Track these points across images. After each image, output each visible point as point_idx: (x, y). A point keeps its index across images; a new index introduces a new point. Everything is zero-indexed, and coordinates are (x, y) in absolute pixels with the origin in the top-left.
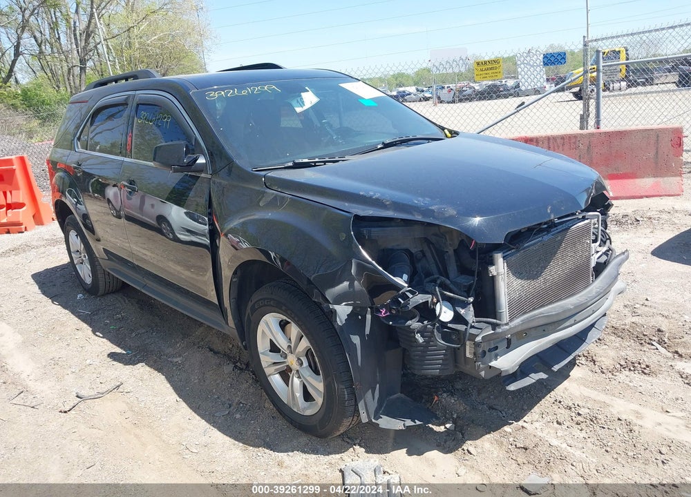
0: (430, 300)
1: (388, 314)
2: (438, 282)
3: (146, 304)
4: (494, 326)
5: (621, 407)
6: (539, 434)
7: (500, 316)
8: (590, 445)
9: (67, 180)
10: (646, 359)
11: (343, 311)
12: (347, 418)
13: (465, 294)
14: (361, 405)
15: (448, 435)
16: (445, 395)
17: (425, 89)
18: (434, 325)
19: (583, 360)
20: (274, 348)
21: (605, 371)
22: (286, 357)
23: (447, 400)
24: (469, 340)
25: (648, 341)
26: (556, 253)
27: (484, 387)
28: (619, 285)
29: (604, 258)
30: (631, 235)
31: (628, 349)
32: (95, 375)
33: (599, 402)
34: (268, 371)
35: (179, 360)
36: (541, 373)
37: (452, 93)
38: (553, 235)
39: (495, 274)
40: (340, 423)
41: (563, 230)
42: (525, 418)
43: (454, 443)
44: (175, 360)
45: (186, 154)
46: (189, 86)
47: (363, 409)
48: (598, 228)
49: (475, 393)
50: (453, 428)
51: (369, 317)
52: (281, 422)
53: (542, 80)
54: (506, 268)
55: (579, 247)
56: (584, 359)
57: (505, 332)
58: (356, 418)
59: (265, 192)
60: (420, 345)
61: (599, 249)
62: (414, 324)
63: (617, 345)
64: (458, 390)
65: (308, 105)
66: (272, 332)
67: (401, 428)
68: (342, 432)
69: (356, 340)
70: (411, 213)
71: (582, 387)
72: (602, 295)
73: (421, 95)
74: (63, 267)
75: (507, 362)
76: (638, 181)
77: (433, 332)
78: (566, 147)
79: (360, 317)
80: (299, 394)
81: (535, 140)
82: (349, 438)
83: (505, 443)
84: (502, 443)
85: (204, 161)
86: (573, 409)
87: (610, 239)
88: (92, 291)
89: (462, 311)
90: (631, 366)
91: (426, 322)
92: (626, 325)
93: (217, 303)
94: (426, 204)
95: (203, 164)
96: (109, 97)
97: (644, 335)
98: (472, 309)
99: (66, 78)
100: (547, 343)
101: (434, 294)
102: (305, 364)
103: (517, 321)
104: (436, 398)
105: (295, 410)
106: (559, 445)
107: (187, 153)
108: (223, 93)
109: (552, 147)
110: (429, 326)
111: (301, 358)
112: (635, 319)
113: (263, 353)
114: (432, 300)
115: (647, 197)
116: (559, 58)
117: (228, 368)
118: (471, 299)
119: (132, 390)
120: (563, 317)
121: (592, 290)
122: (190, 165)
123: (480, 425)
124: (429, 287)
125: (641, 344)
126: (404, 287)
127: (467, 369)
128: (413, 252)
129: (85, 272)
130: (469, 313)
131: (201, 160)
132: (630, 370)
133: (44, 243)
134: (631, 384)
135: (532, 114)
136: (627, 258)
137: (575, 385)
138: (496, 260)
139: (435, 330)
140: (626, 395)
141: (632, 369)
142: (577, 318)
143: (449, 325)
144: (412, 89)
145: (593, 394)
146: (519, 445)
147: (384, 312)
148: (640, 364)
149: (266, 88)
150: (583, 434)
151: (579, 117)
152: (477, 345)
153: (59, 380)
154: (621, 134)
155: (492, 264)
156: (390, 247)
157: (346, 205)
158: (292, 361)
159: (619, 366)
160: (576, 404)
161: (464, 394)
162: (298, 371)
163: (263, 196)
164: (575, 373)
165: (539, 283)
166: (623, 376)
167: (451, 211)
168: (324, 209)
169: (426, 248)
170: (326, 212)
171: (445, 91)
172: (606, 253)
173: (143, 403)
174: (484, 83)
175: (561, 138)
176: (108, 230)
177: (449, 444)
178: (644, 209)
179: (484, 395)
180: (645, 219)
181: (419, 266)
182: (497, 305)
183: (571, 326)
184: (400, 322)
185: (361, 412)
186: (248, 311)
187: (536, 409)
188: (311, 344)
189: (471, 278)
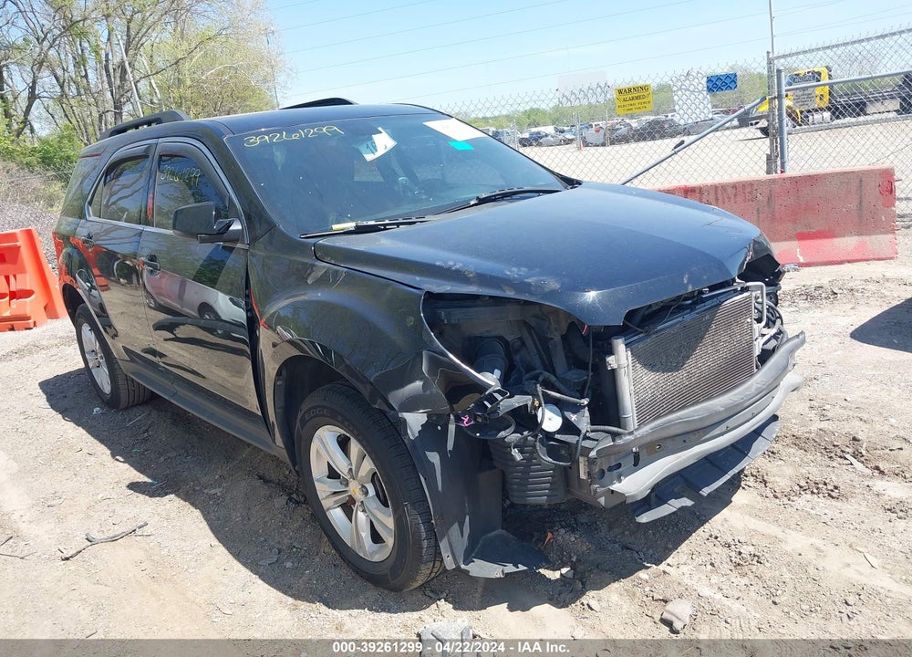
0: (530, 403)
1: (472, 422)
2: (541, 379)
3: (181, 419)
4: (615, 435)
5: (797, 542)
6: (686, 580)
7: (625, 423)
8: (753, 594)
9: (76, 258)
10: (834, 478)
11: (415, 421)
12: (425, 563)
13: (578, 394)
14: (443, 545)
15: (565, 585)
16: (563, 531)
17: (566, 128)
18: (536, 436)
19: (751, 481)
20: (333, 474)
21: (779, 495)
22: (347, 485)
23: (563, 537)
24: (582, 455)
25: (839, 453)
26: (702, 338)
27: (617, 520)
28: (790, 379)
29: (773, 343)
30: (826, 312)
31: (812, 464)
32: (107, 514)
33: (770, 537)
34: (326, 504)
35: (217, 491)
36: (685, 499)
37: (602, 132)
38: (698, 313)
39: (615, 366)
40: (416, 571)
41: (712, 307)
42: (669, 560)
43: (571, 595)
44: (213, 492)
45: (216, 220)
46: (223, 129)
47: (447, 551)
48: (762, 303)
49: (604, 528)
50: (571, 577)
51: (452, 427)
52: (345, 571)
53: (706, 111)
54: (630, 359)
55: (737, 329)
56: (752, 479)
57: (627, 444)
58: (437, 564)
59: (314, 265)
60: (519, 464)
61: (765, 331)
62: (510, 436)
63: (797, 459)
64: (582, 524)
65: (381, 151)
66: (328, 452)
67: (498, 576)
68: (420, 582)
69: (434, 457)
70: (500, 288)
71: (747, 517)
72: (765, 392)
73: (561, 137)
74: (78, 373)
75: (634, 484)
76: (836, 241)
77: (534, 446)
78: (739, 199)
79: (439, 428)
80: (365, 534)
81: (697, 191)
82: (432, 591)
83: (638, 594)
84: (634, 594)
85: (240, 227)
86: (733, 547)
87: (780, 317)
88: (112, 403)
89: (573, 418)
90: (813, 487)
91: (526, 433)
92: (811, 433)
93: (260, 414)
94: (521, 275)
95: (238, 230)
96: (125, 148)
97: (834, 446)
98: (587, 413)
99: (97, 128)
100: (689, 458)
101: (535, 395)
102: (372, 492)
103: (646, 429)
104: (550, 535)
105: (361, 555)
106: (712, 595)
107: (217, 217)
108: (267, 137)
109: (720, 197)
110: (529, 438)
111: (366, 485)
112: (824, 425)
113: (318, 480)
114: (533, 402)
115: (849, 262)
116: (728, 81)
117: (281, 501)
118: (585, 402)
119: (154, 533)
120: (708, 423)
121: (751, 385)
122: (221, 233)
123: (607, 571)
124: (527, 385)
125: (831, 457)
126: (490, 386)
127: (581, 494)
128: (509, 340)
129: (103, 378)
130: (583, 420)
131: (236, 226)
132: (812, 492)
133: (56, 342)
134: (813, 512)
135: (694, 156)
136: (803, 342)
137: (737, 514)
138: (615, 347)
139: (538, 444)
140: (805, 526)
141: (815, 491)
142: (730, 423)
143: (557, 436)
144: (550, 129)
145: (761, 526)
146: (657, 597)
147: (466, 420)
148: (825, 484)
149: (324, 130)
150: (745, 581)
151: (765, 158)
152: (591, 462)
153: (60, 520)
154: (812, 180)
155: (611, 352)
156: (477, 332)
157: (416, 280)
158: (354, 489)
159: (797, 488)
160: (736, 540)
161: (590, 529)
162: (362, 502)
163: (312, 271)
164: (739, 498)
165: (680, 377)
166: (803, 501)
167: (553, 284)
168: (388, 285)
169: (526, 335)
170: (390, 289)
171: (592, 131)
172: (775, 337)
173: (166, 550)
174: (643, 118)
175: (733, 187)
176: (137, 325)
177: (564, 595)
178: (844, 278)
179: (616, 531)
180: (845, 292)
181: (517, 358)
182: (620, 408)
183: (722, 434)
184: (489, 433)
185: (444, 555)
186: (298, 424)
187: (684, 547)
188: (376, 465)
189: (584, 372)
